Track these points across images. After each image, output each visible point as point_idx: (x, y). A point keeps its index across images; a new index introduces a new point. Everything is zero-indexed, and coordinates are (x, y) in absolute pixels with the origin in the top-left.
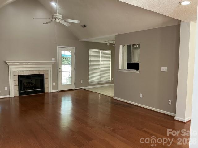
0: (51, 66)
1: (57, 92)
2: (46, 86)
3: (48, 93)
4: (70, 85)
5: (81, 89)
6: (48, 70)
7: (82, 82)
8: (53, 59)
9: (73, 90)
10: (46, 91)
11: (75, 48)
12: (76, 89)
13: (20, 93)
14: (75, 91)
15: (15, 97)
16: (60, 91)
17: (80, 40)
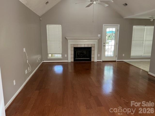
0: (97, 41)
1: (101, 62)
2: (92, 56)
3: (94, 62)
4: (113, 57)
5: (123, 61)
6: (95, 44)
7: (124, 55)
8: (99, 35)
9: (115, 61)
10: (92, 60)
11: (119, 25)
12: (117, 61)
13: (75, 60)
14: (116, 63)
15: (71, 62)
16: (103, 61)
17: (124, 18)
